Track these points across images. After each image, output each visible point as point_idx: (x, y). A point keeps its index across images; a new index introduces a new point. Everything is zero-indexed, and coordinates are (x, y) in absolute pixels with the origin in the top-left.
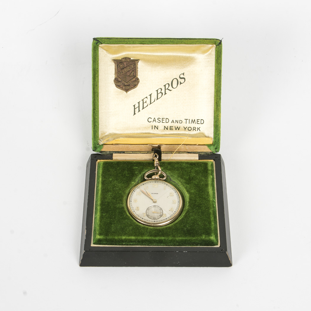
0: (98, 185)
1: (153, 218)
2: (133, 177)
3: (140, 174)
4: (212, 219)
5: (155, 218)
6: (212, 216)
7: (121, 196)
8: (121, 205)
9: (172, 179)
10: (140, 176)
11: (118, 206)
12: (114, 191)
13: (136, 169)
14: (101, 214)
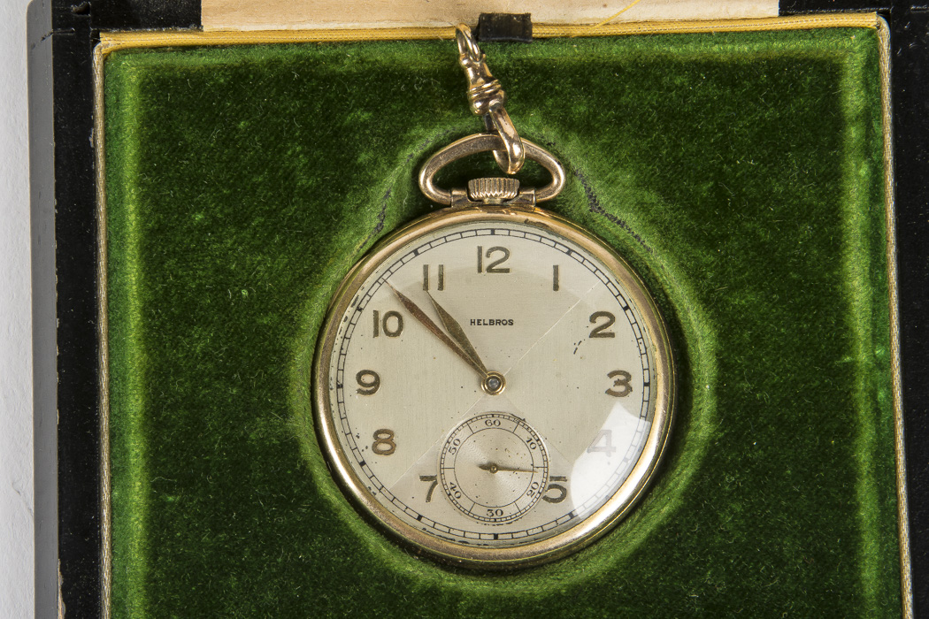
0: (115, 253)
1: (482, 512)
2: (343, 192)
3: (392, 164)
4: (867, 510)
5: (495, 516)
6: (865, 490)
7: (275, 352)
8: (276, 420)
9: (602, 200)
10: (391, 179)
11: (256, 431)
12: (225, 308)
13: (365, 125)
14: (151, 496)
